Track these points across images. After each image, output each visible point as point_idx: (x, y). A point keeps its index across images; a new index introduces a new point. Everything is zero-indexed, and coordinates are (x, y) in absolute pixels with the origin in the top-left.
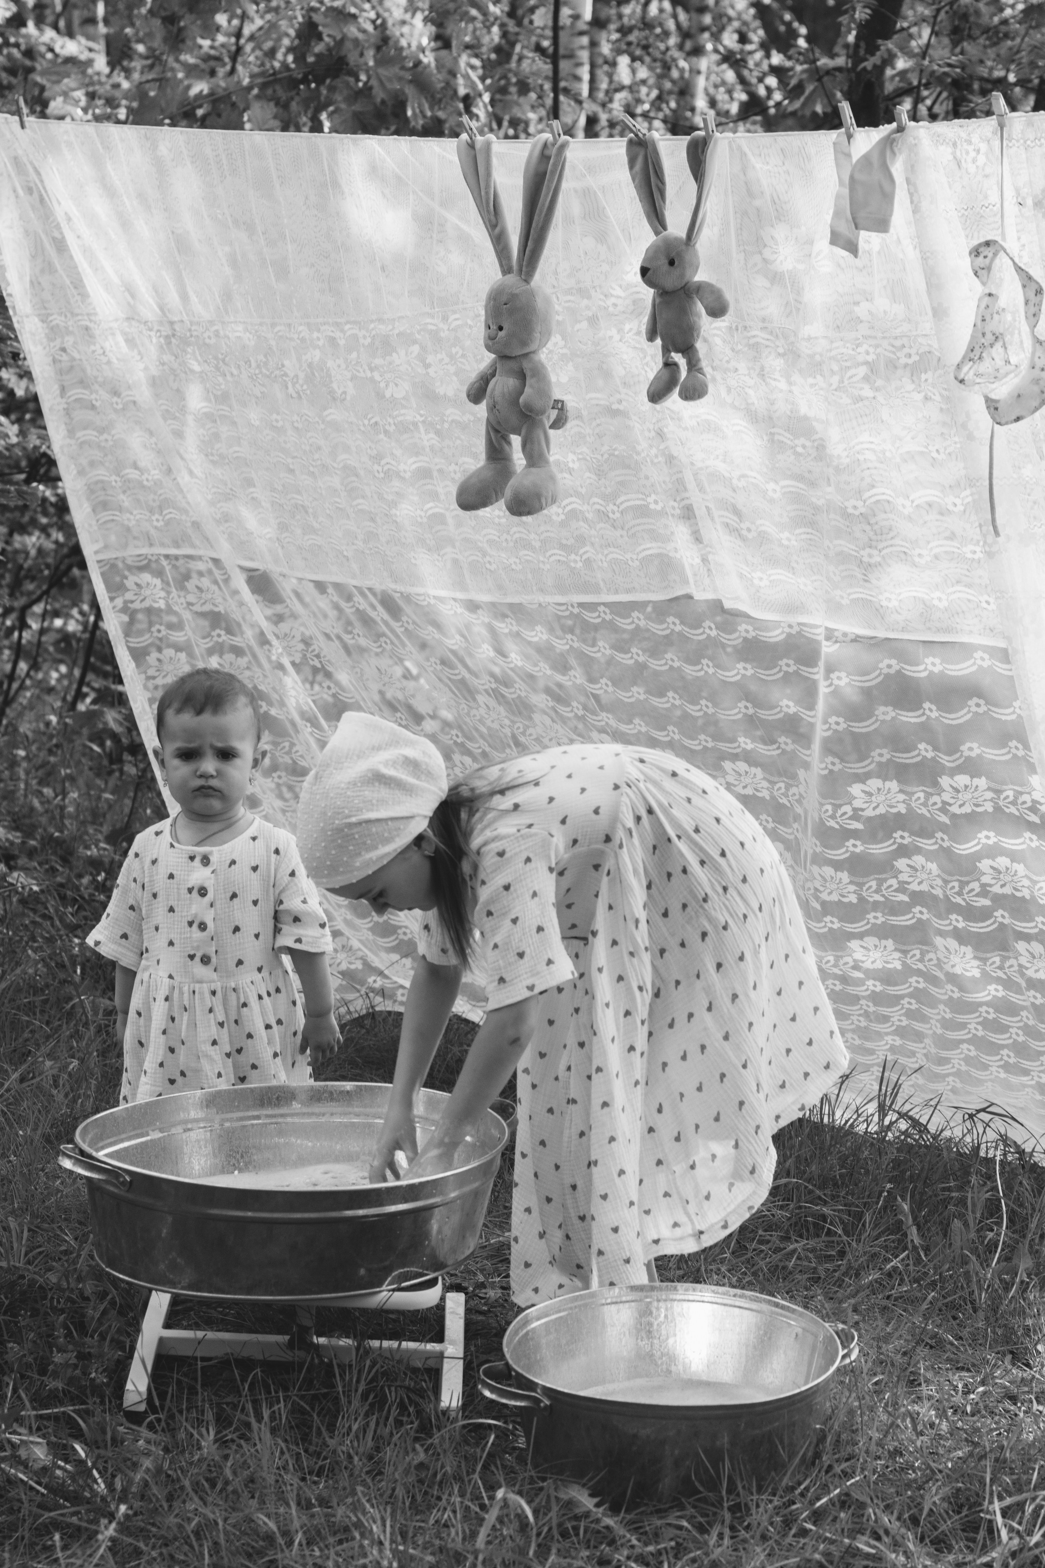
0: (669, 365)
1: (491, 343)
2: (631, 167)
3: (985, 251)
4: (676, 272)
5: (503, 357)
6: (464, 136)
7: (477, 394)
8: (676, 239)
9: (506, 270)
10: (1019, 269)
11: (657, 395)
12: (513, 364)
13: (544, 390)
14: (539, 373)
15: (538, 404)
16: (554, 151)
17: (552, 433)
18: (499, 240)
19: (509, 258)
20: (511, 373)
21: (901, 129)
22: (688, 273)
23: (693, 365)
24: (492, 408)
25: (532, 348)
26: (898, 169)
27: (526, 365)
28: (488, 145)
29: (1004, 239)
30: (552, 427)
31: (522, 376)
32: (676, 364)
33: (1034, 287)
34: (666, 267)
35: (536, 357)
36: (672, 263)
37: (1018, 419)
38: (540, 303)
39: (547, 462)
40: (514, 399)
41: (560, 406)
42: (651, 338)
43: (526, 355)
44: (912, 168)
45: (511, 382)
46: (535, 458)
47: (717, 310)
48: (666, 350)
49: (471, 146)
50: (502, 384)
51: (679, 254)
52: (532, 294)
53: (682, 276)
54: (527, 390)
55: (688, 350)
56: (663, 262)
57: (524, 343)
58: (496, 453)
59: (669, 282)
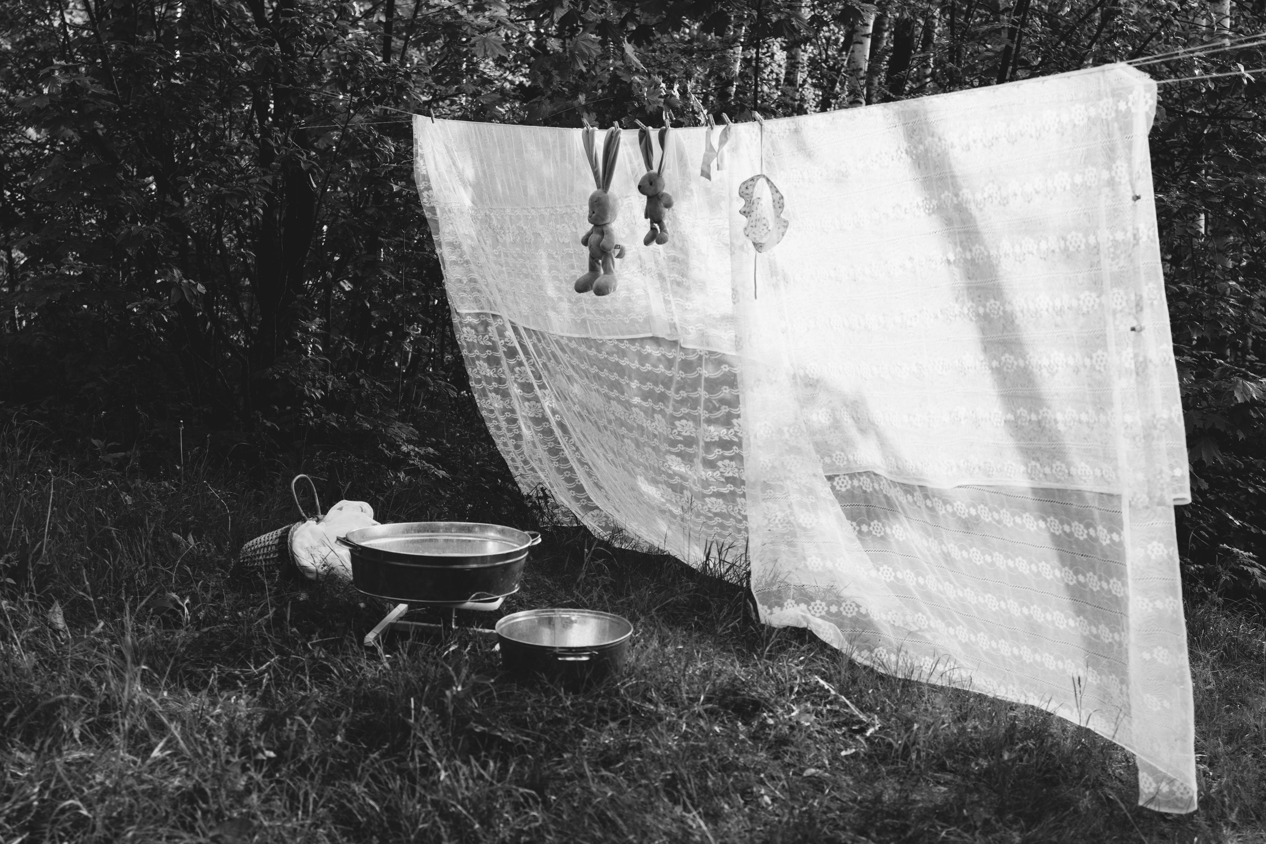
0: (653, 229)
1: (591, 219)
2: (640, 143)
4: (653, 188)
5: (596, 225)
6: (585, 128)
7: (585, 242)
8: (654, 172)
9: (598, 187)
11: (647, 242)
12: (599, 229)
13: (611, 240)
14: (610, 234)
15: (608, 246)
16: (614, 135)
18: (596, 173)
19: (599, 182)
20: (598, 232)
21: (727, 127)
22: (659, 189)
23: (662, 228)
24: (590, 248)
25: (607, 221)
27: (604, 229)
28: (593, 131)
30: (616, 257)
31: (602, 233)
32: (655, 229)
33: (778, 195)
34: (649, 186)
35: (608, 226)
36: (651, 184)
38: (611, 202)
39: (612, 272)
40: (599, 244)
41: (619, 247)
42: (646, 217)
43: (605, 225)
45: (598, 236)
46: (608, 271)
47: (670, 205)
48: (652, 223)
49: (588, 132)
50: (595, 237)
51: (655, 180)
52: (607, 198)
53: (657, 190)
54: (605, 240)
55: (660, 222)
56: (647, 183)
57: (603, 219)
58: (593, 268)
59: (651, 193)
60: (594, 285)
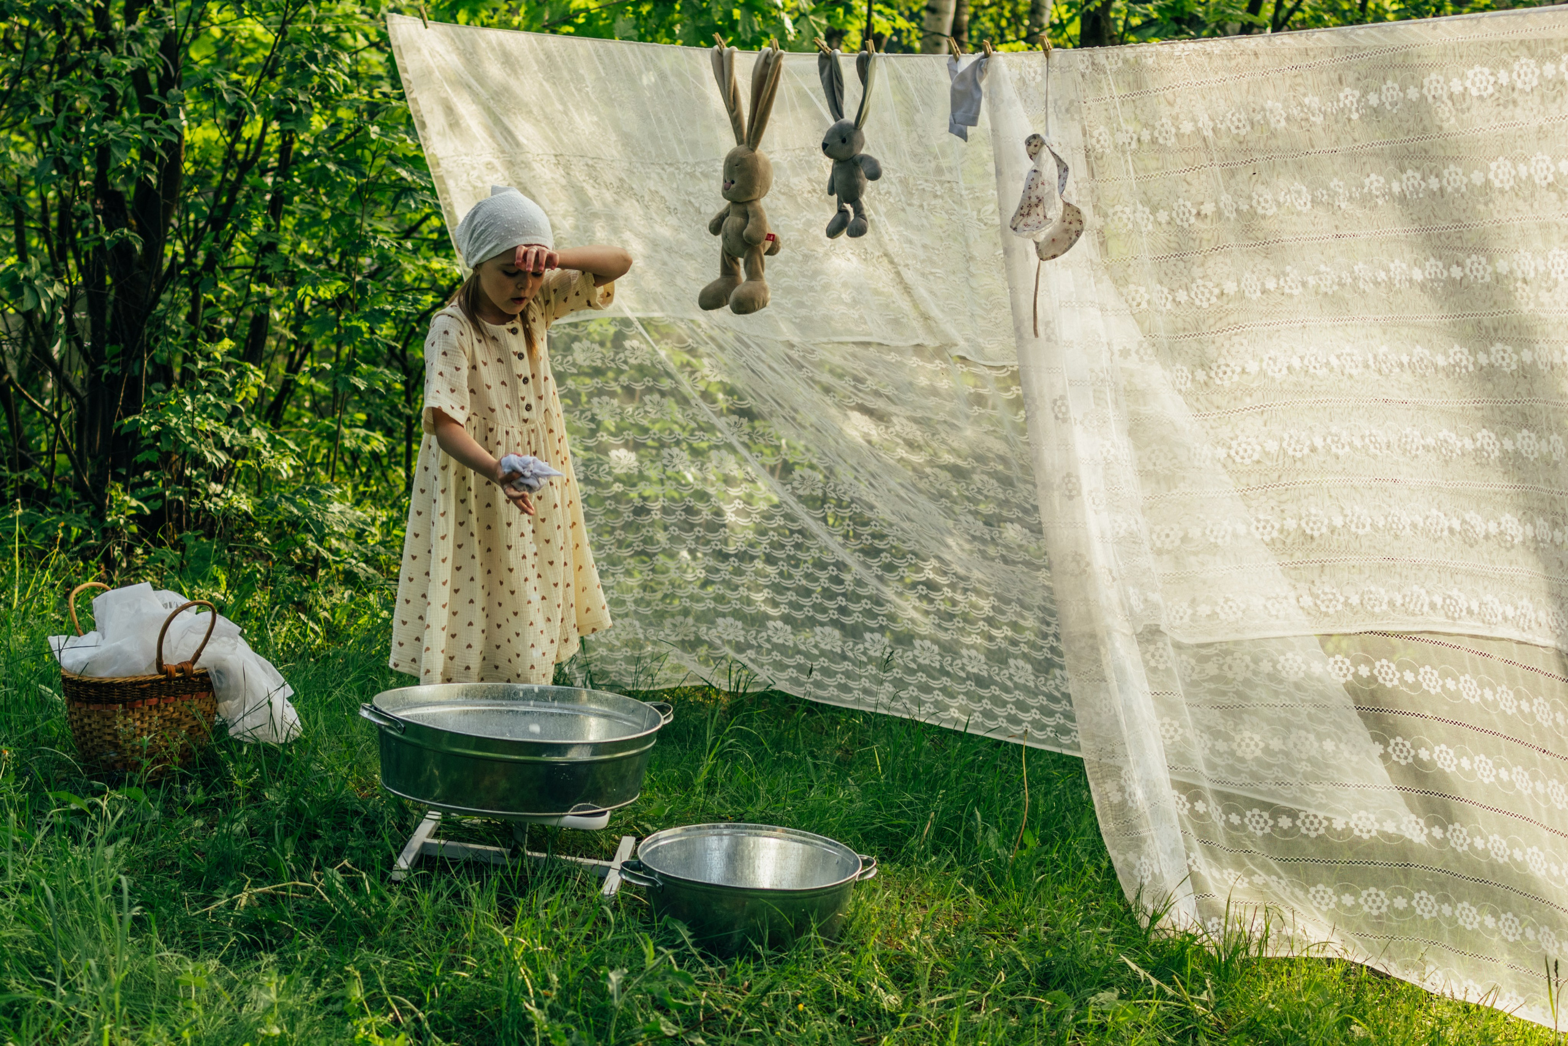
0: (842, 212)
1: (727, 192)
2: (821, 74)
3: (1034, 142)
4: (846, 147)
5: (734, 202)
6: (716, 47)
7: (716, 228)
8: (848, 125)
9: (740, 141)
10: (1054, 154)
12: (740, 208)
13: (761, 227)
14: (759, 216)
15: (757, 236)
16: (772, 60)
17: (766, 258)
18: (736, 120)
19: (742, 133)
20: (738, 213)
21: (987, 56)
22: (856, 148)
23: (858, 211)
24: (725, 238)
25: (755, 196)
26: (983, 84)
27: (749, 208)
28: (731, 54)
29: (1047, 133)
30: (767, 253)
31: (746, 216)
32: (847, 212)
33: (1063, 166)
34: (839, 144)
35: (757, 204)
36: (844, 141)
37: (1054, 257)
39: (761, 277)
40: (739, 233)
41: (772, 237)
42: (831, 193)
43: (750, 202)
44: (991, 83)
45: (739, 220)
46: (754, 274)
47: (875, 175)
48: (840, 202)
49: (720, 54)
50: (733, 222)
51: (849, 135)
53: (851, 150)
54: (749, 226)
55: (854, 200)
56: (838, 140)
57: (749, 193)
58: (728, 270)
59: (842, 155)
60: (732, 298)
